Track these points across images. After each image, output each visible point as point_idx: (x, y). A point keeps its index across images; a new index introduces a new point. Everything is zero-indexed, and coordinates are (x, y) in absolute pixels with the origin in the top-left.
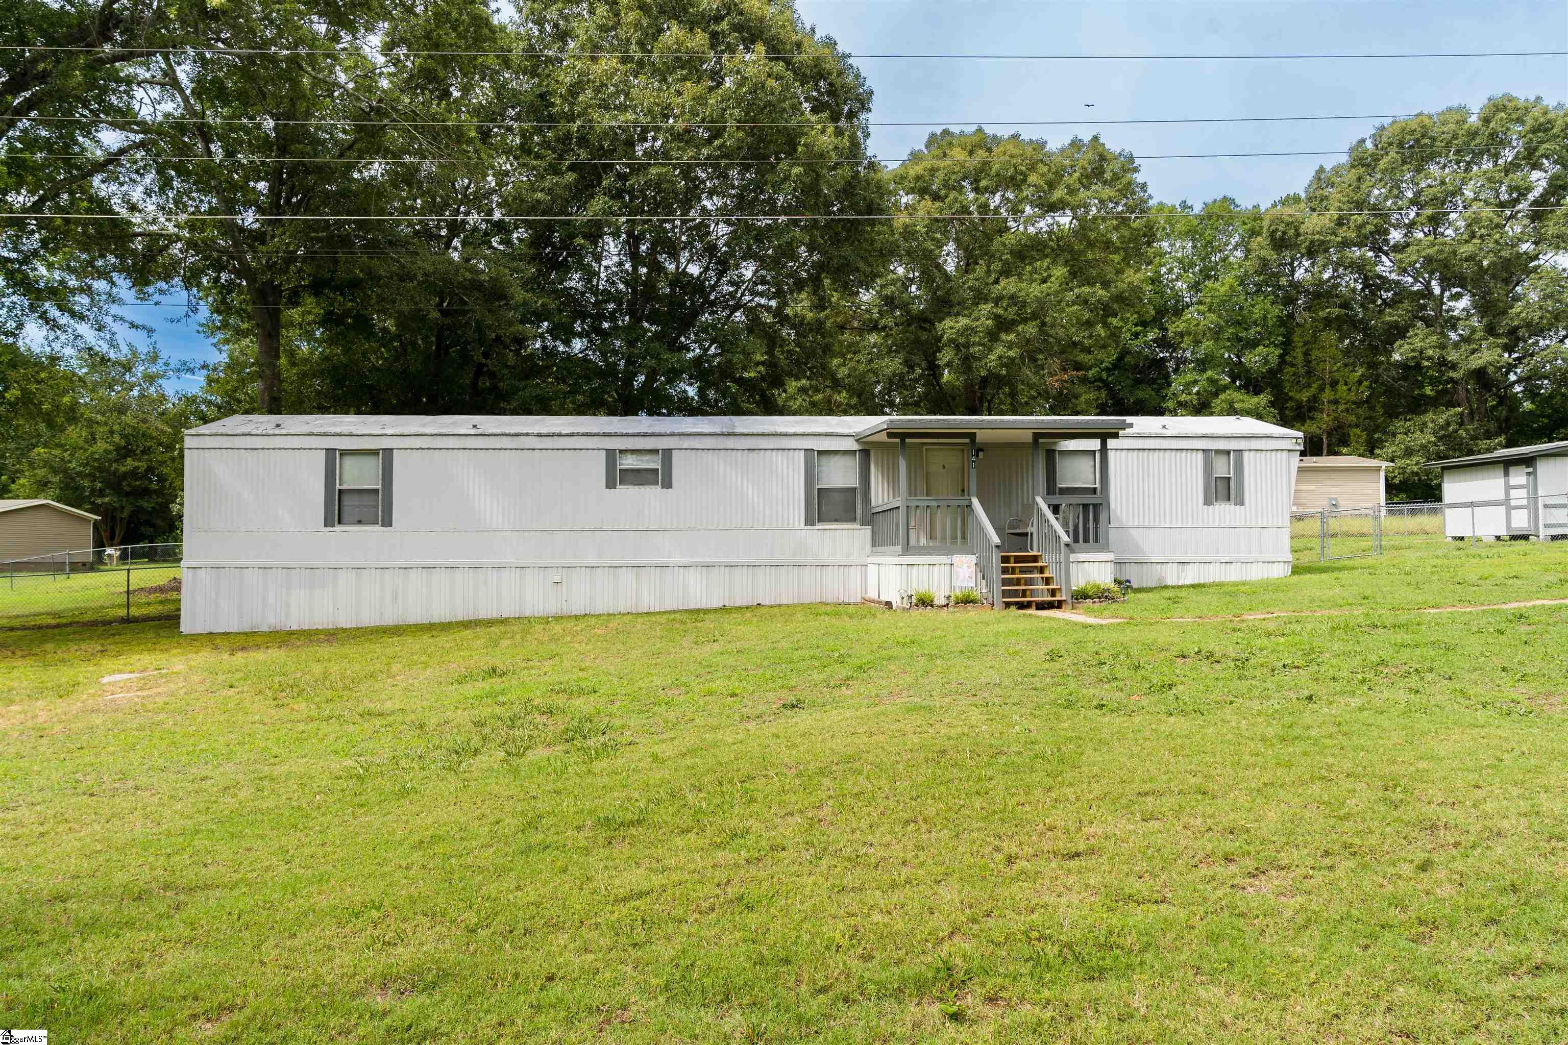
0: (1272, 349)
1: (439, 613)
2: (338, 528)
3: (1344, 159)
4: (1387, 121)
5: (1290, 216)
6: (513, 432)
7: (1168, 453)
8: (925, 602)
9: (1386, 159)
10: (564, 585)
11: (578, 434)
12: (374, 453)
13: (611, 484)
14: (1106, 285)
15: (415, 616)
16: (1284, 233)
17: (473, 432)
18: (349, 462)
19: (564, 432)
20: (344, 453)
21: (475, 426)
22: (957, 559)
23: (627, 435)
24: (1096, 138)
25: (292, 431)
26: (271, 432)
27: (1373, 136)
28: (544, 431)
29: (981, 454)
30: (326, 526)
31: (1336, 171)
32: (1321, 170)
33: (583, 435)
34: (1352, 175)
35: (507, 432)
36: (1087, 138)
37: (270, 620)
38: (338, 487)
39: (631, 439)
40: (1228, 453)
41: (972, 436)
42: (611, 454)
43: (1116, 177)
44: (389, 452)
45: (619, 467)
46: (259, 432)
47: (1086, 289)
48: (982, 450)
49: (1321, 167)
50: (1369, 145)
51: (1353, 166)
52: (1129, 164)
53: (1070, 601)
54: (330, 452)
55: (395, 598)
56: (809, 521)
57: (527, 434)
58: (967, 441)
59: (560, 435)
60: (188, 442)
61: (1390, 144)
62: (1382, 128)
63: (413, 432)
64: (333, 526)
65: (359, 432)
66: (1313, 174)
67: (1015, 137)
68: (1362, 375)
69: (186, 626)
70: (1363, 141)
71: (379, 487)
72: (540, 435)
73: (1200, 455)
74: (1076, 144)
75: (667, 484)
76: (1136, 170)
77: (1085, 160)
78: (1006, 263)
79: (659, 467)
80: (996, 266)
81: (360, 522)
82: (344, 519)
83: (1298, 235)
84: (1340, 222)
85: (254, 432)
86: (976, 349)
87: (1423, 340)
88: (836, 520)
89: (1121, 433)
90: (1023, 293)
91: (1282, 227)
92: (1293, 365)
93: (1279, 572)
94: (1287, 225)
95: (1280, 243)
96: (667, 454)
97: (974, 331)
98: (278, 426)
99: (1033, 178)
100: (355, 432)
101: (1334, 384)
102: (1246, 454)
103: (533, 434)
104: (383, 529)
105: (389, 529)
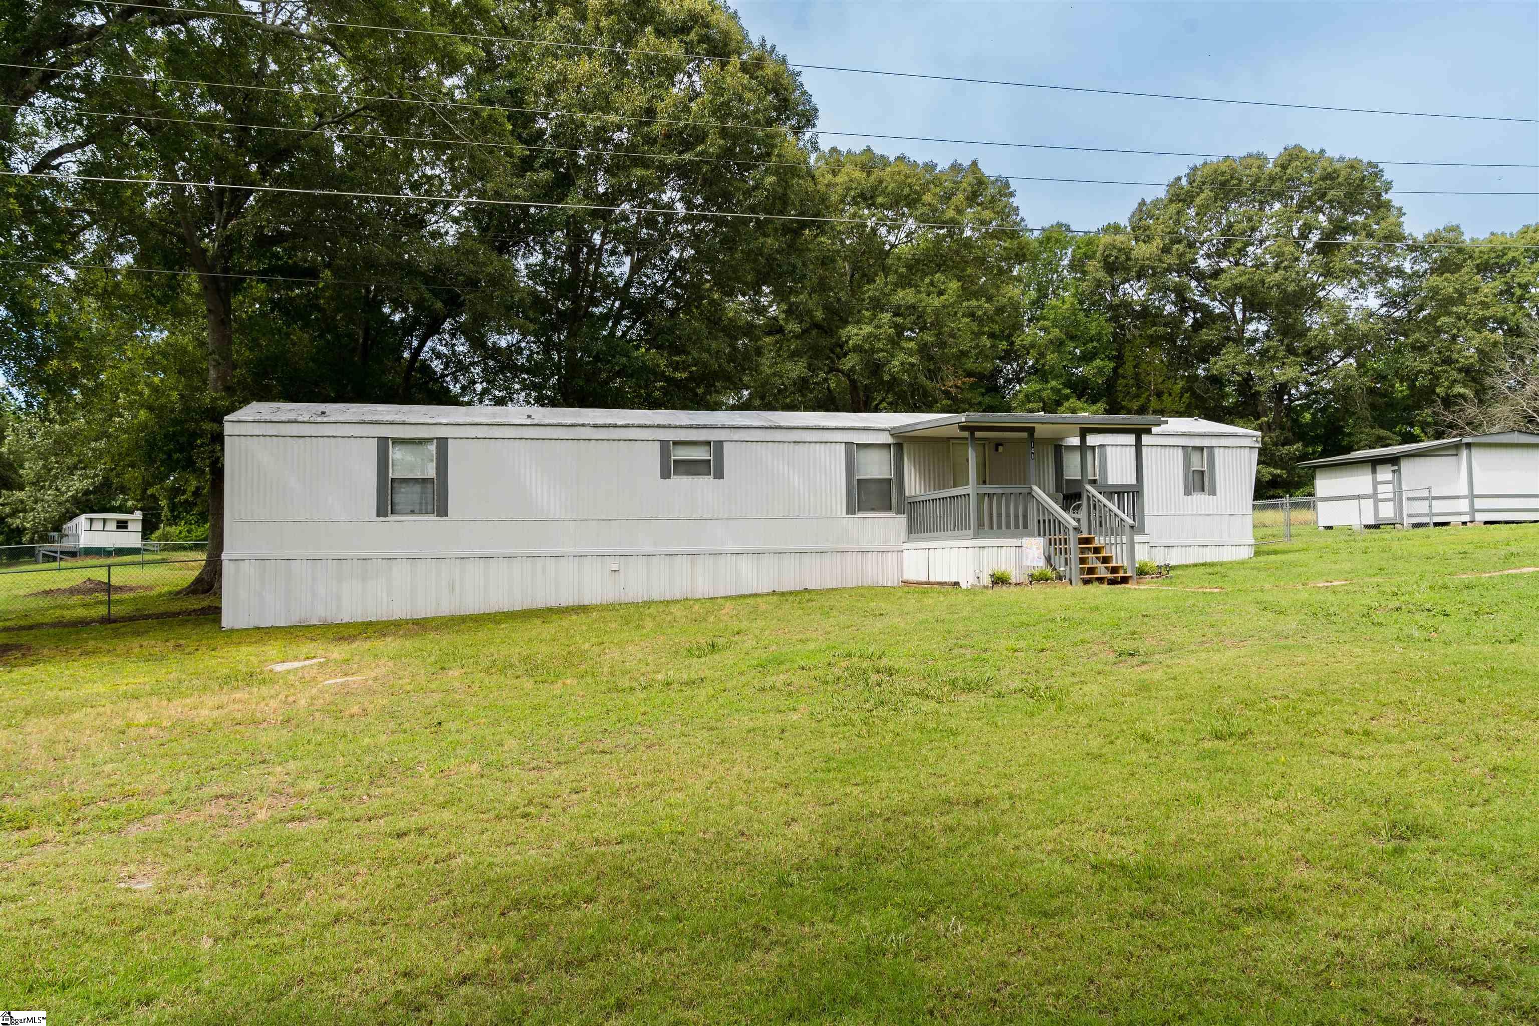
0: (1107, 362)
2: (391, 518)
3: (1162, 193)
4: (1199, 162)
5: (1122, 243)
6: (569, 422)
7: (1154, 449)
8: (999, 580)
9: (1203, 196)
10: (622, 571)
11: (633, 426)
12: (427, 442)
13: (665, 475)
14: (989, 299)
15: (472, 606)
16: (1117, 258)
17: (529, 422)
18: (401, 450)
19: (619, 423)
20: (397, 441)
21: (529, 417)
22: (1027, 541)
23: (681, 427)
24: (975, 163)
25: (337, 419)
26: (316, 420)
27: (1188, 175)
28: (598, 422)
29: (1001, 449)
30: (378, 515)
31: (1156, 203)
32: (1143, 203)
33: (638, 427)
34: (1173, 208)
35: (564, 422)
36: (966, 163)
37: (318, 613)
38: (391, 476)
39: (683, 431)
40: (1201, 449)
41: (1031, 431)
42: (665, 446)
43: (993, 200)
44: (442, 442)
45: (673, 458)
46: (304, 419)
47: (974, 303)
48: (1001, 445)
49: (1143, 200)
50: (1184, 182)
51: (1171, 201)
52: (1004, 188)
53: (1135, 577)
54: (383, 442)
55: (452, 590)
56: (850, 510)
57: (583, 425)
58: (1025, 435)
59: (615, 426)
60: (228, 428)
61: (1204, 183)
62: (1195, 169)
63: (468, 421)
64: (386, 516)
65: (413, 421)
66: (1136, 205)
67: (901, 158)
68: (1183, 388)
69: (227, 621)
70: (1179, 179)
71: (434, 476)
72: (595, 426)
73: (1180, 451)
74: (955, 167)
75: (719, 475)
76: (1012, 194)
77: (967, 183)
78: (901, 276)
79: (711, 458)
80: (892, 278)
81: (413, 512)
82: (397, 509)
83: (1129, 259)
84: (1166, 250)
86: (881, 355)
87: (1234, 357)
88: (873, 509)
90: (921, 304)
91: (1114, 253)
94: (1120, 250)
95: (1111, 267)
96: (718, 446)
97: (877, 338)
98: (323, 413)
99: (927, 198)
100: (408, 421)
101: (1159, 395)
102: (1216, 450)
103: (589, 425)
104: (439, 518)
105: (445, 518)
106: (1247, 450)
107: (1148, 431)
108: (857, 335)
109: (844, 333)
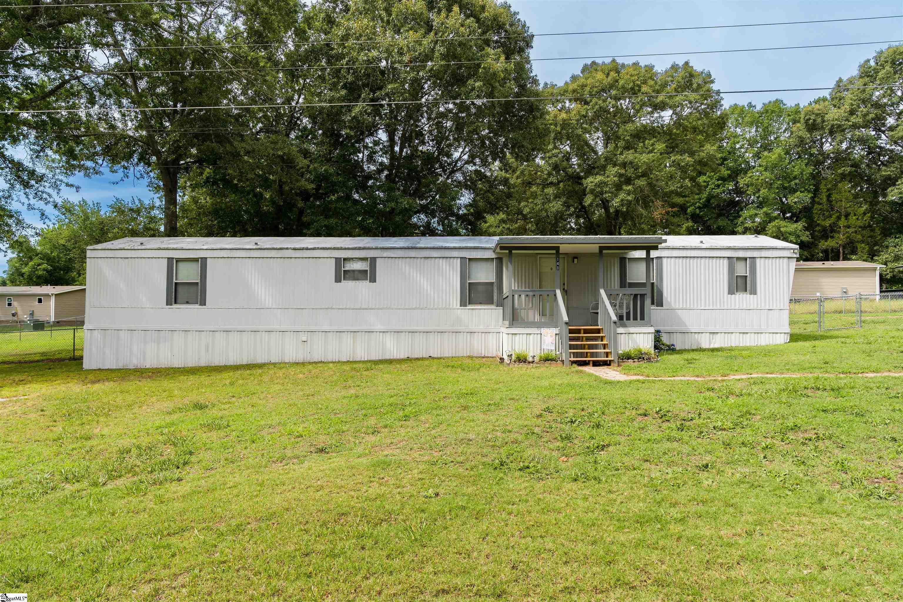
0: (806, 194)
1: (233, 359)
2: (175, 306)
3: (855, 72)
4: (884, 47)
5: (819, 110)
6: (278, 247)
7: (703, 260)
8: (521, 360)
9: (883, 71)
10: (309, 342)
11: (318, 248)
12: (196, 260)
13: (338, 280)
14: (692, 154)
15: (218, 361)
16: (814, 120)
17: (254, 247)
18: (181, 265)
19: (309, 247)
20: (178, 260)
21: (256, 244)
22: (544, 331)
23: (349, 249)
24: (687, 63)
25: (148, 247)
26: (136, 248)
27: (875, 58)
28: (297, 246)
29: (576, 260)
30: (167, 305)
31: (851, 81)
32: (840, 80)
33: (321, 249)
34: (861, 83)
35: (275, 247)
36: (681, 63)
37: (134, 362)
38: (174, 281)
39: (351, 251)
40: (745, 259)
41: (557, 249)
42: (338, 260)
43: (699, 86)
44: (204, 260)
45: (343, 269)
46: (129, 248)
47: (678, 157)
48: (577, 258)
49: (840, 79)
50: (872, 63)
51: (861, 77)
52: (708, 79)
53: (616, 361)
54: (170, 260)
55: (207, 350)
56: (463, 304)
57: (287, 249)
58: (554, 252)
59: (307, 249)
60: (89, 254)
61: (886, 62)
62: (881, 52)
63: (219, 247)
64: (171, 305)
65: (187, 248)
66: (835, 83)
67: (636, 64)
69: (86, 365)
70: (868, 61)
71: (199, 281)
72: (295, 249)
73: (726, 261)
74: (675, 67)
75: (373, 280)
76: (712, 82)
77: (680, 75)
78: (627, 142)
79: (368, 269)
80: (621, 144)
81: (187, 303)
82: (179, 300)
83: (823, 121)
84: (852, 112)
85: (126, 248)
86: (607, 195)
88: (481, 303)
89: (660, 246)
90: (636, 160)
91: (813, 117)
92: (820, 204)
93: (781, 339)
94: (817, 115)
95: (812, 127)
96: (373, 261)
98: (142, 244)
99: (644, 89)
100: (184, 248)
101: (847, 216)
102: (758, 261)
103: (291, 249)
104: (201, 307)
105: (204, 307)
106: (786, 260)
107: (656, 248)
108: (592, 182)
109: (584, 182)
